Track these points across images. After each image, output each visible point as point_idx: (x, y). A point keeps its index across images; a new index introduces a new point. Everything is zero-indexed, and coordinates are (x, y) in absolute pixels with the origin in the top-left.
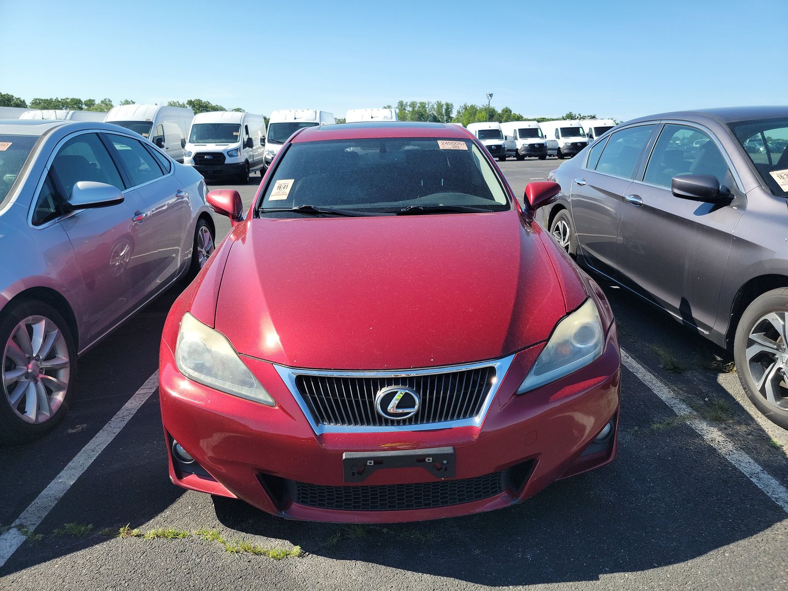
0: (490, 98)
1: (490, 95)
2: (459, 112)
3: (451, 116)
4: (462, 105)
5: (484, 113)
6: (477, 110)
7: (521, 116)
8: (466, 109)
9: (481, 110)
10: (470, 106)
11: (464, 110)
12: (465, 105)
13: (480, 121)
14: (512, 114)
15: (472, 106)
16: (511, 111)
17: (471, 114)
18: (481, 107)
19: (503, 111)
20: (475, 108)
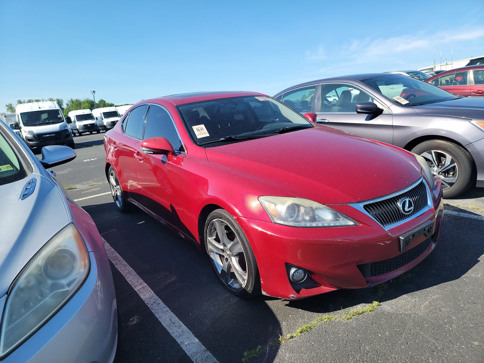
0: (93, 93)
1: (93, 92)
2: (68, 105)
3: (63, 107)
4: (70, 99)
5: (87, 104)
6: (81, 102)
7: (112, 104)
8: (72, 101)
9: (84, 102)
10: (75, 100)
11: (71, 103)
12: (71, 100)
13: (84, 108)
14: (106, 103)
15: (77, 100)
16: (105, 102)
17: (77, 105)
18: (84, 100)
19: (99, 102)
20: (80, 101)
